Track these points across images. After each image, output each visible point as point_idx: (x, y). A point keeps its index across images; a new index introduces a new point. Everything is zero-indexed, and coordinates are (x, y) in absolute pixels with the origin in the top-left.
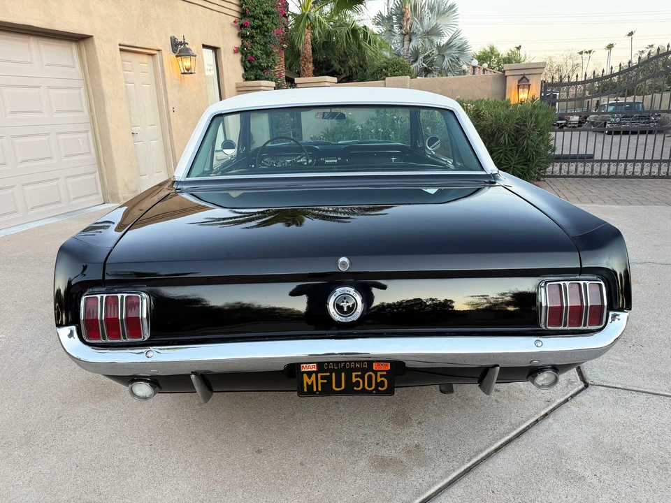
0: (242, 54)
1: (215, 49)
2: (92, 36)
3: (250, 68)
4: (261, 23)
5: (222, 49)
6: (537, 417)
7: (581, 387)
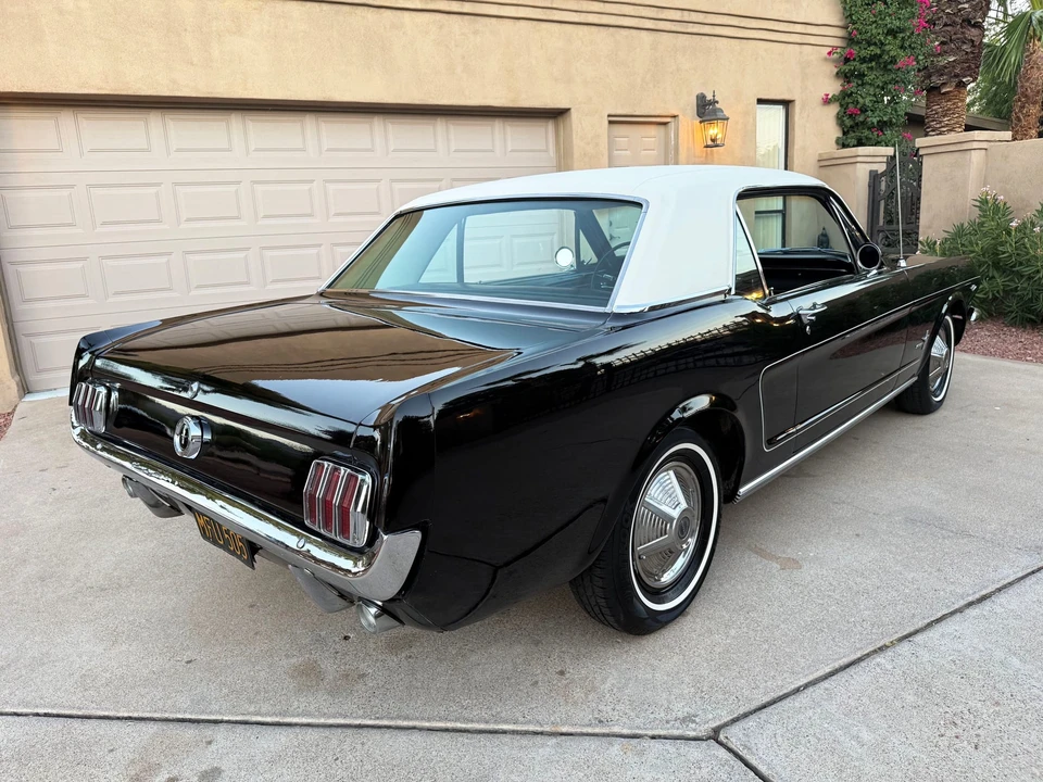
0: (841, 106)
1: (787, 104)
2: (569, 109)
3: (852, 127)
4: (878, 52)
5: (797, 103)
6: (547, 728)
7: (692, 734)
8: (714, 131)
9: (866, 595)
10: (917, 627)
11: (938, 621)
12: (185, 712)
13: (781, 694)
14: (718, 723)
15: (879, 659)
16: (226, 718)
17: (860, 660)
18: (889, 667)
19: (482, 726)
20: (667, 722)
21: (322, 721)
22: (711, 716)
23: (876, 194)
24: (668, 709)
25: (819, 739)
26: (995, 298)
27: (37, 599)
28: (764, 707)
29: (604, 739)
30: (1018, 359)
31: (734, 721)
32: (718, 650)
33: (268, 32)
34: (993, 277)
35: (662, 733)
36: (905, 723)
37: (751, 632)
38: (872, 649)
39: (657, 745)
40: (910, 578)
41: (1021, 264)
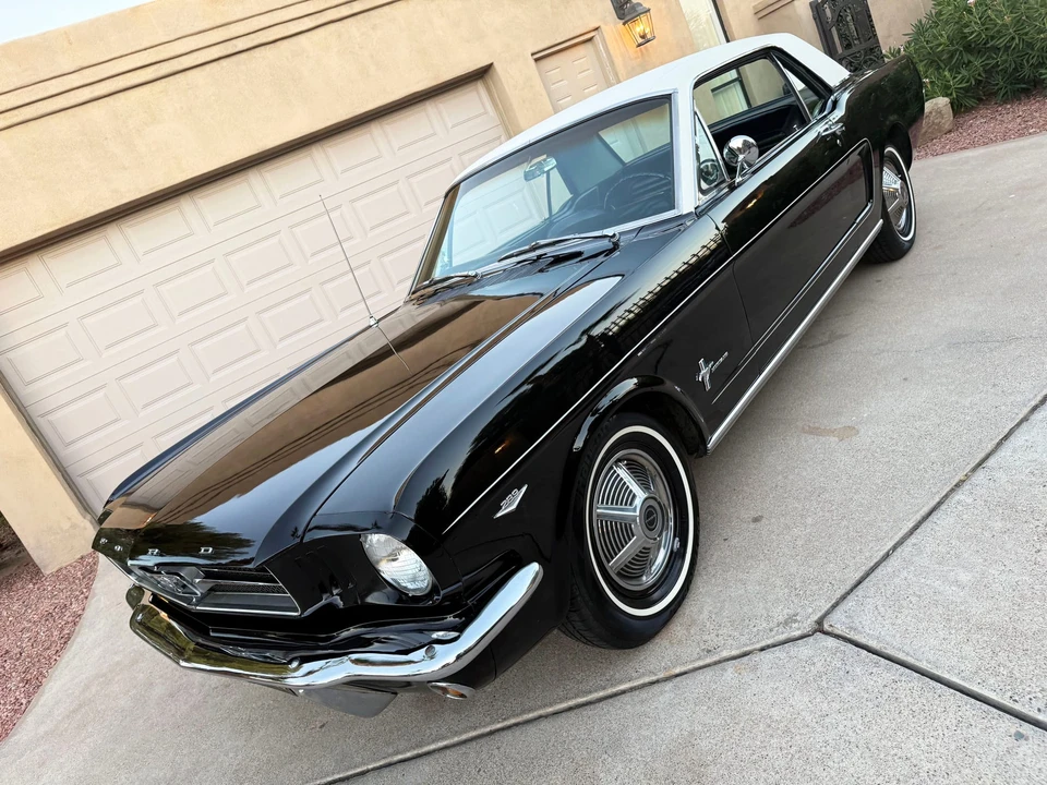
2: (492, 64)
6: (661, 675)
7: (797, 633)
8: (640, 27)
9: (929, 437)
10: (987, 451)
11: (1006, 437)
12: (333, 774)
13: (872, 564)
14: (819, 615)
15: (959, 496)
16: (370, 767)
17: (940, 504)
18: (970, 501)
19: (601, 694)
20: (771, 630)
21: (456, 739)
22: (810, 610)
23: (824, 23)
24: (769, 618)
25: (920, 597)
26: (979, 82)
27: (173, 715)
28: (859, 583)
29: (716, 667)
30: (1022, 135)
31: (834, 607)
32: (799, 543)
33: (182, 108)
34: (970, 62)
35: (769, 642)
36: (999, 551)
37: (827, 514)
38: (948, 489)
39: (768, 656)
40: (967, 404)
41: (993, 38)
